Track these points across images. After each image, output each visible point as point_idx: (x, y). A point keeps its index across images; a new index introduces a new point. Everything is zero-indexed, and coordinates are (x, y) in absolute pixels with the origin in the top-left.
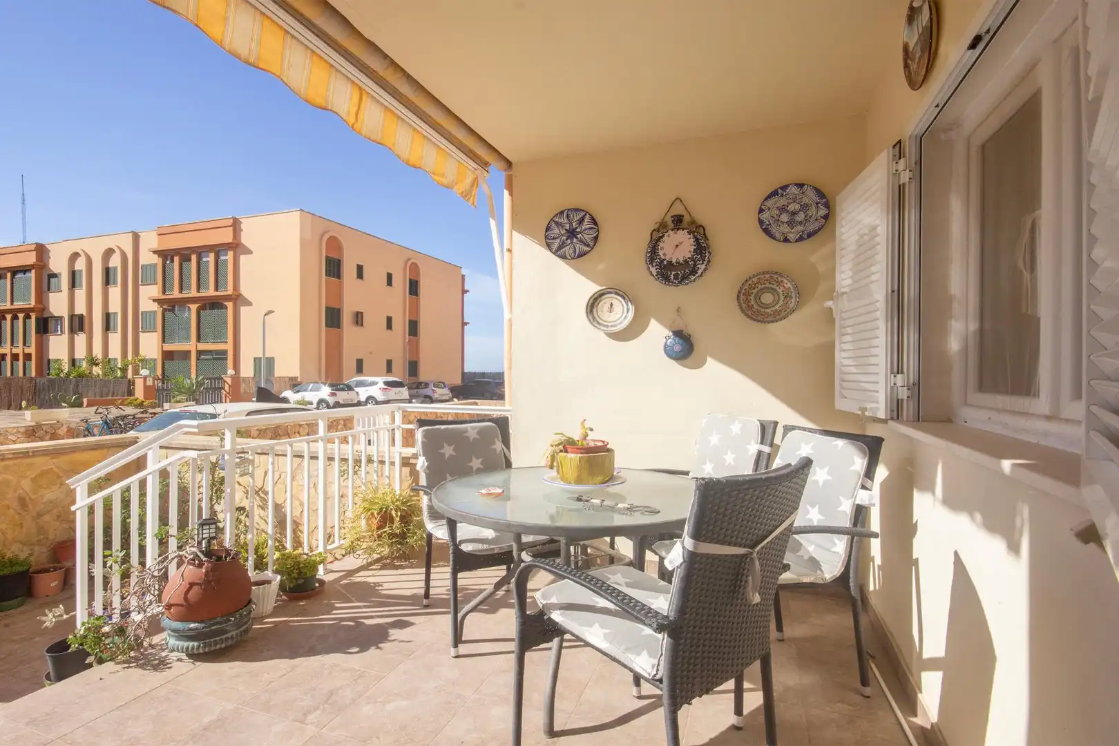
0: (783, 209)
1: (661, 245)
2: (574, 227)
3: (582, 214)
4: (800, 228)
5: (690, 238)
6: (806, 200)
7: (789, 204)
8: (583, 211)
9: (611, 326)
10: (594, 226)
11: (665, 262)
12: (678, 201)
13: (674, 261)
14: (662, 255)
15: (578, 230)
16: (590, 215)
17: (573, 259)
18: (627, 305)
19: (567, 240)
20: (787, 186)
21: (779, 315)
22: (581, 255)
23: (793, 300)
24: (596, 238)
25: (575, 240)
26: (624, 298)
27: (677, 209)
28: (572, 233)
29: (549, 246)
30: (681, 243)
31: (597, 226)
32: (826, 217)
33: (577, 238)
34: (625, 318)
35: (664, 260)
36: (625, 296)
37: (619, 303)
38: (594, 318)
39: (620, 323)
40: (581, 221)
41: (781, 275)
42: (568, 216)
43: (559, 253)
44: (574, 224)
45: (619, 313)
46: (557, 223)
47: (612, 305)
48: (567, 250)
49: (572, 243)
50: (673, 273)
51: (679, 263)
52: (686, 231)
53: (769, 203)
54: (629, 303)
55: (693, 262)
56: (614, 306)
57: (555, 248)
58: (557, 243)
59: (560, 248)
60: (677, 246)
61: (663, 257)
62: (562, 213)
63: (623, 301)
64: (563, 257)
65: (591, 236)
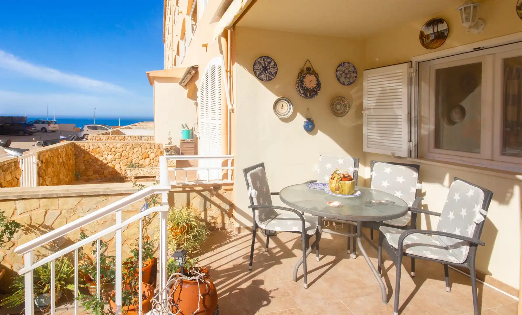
0: (343, 72)
1: (305, 80)
2: (266, 65)
3: (270, 60)
4: (348, 80)
5: (315, 79)
6: (350, 70)
7: (345, 70)
8: (271, 58)
9: (283, 115)
10: (275, 67)
11: (306, 88)
12: (308, 61)
13: (309, 88)
14: (305, 85)
15: (268, 67)
16: (274, 60)
17: (266, 81)
18: (290, 106)
19: (263, 71)
20: (345, 63)
21: (343, 114)
22: (270, 80)
23: (347, 108)
24: (276, 73)
25: (267, 72)
26: (289, 102)
27: (308, 65)
28: (265, 69)
29: (255, 73)
30: (312, 80)
31: (277, 66)
32: (356, 77)
33: (267, 71)
34: (289, 112)
35: (306, 87)
36: (290, 102)
37: (286, 104)
38: (276, 111)
39: (287, 114)
40: (269, 63)
41: (344, 98)
42: (264, 59)
43: (259, 77)
44: (266, 64)
45: (286, 109)
46: (258, 62)
47: (283, 105)
48: (263, 76)
49: (265, 73)
50: (309, 93)
51: (311, 89)
52: (314, 75)
53: (339, 68)
54: (291, 106)
55: (316, 89)
56: (283, 106)
57: (257, 74)
58: (258, 73)
59: (260, 75)
60: (310, 81)
61: (305, 86)
62: (262, 57)
63: (288, 104)
64: (261, 80)
65: (273, 71)
